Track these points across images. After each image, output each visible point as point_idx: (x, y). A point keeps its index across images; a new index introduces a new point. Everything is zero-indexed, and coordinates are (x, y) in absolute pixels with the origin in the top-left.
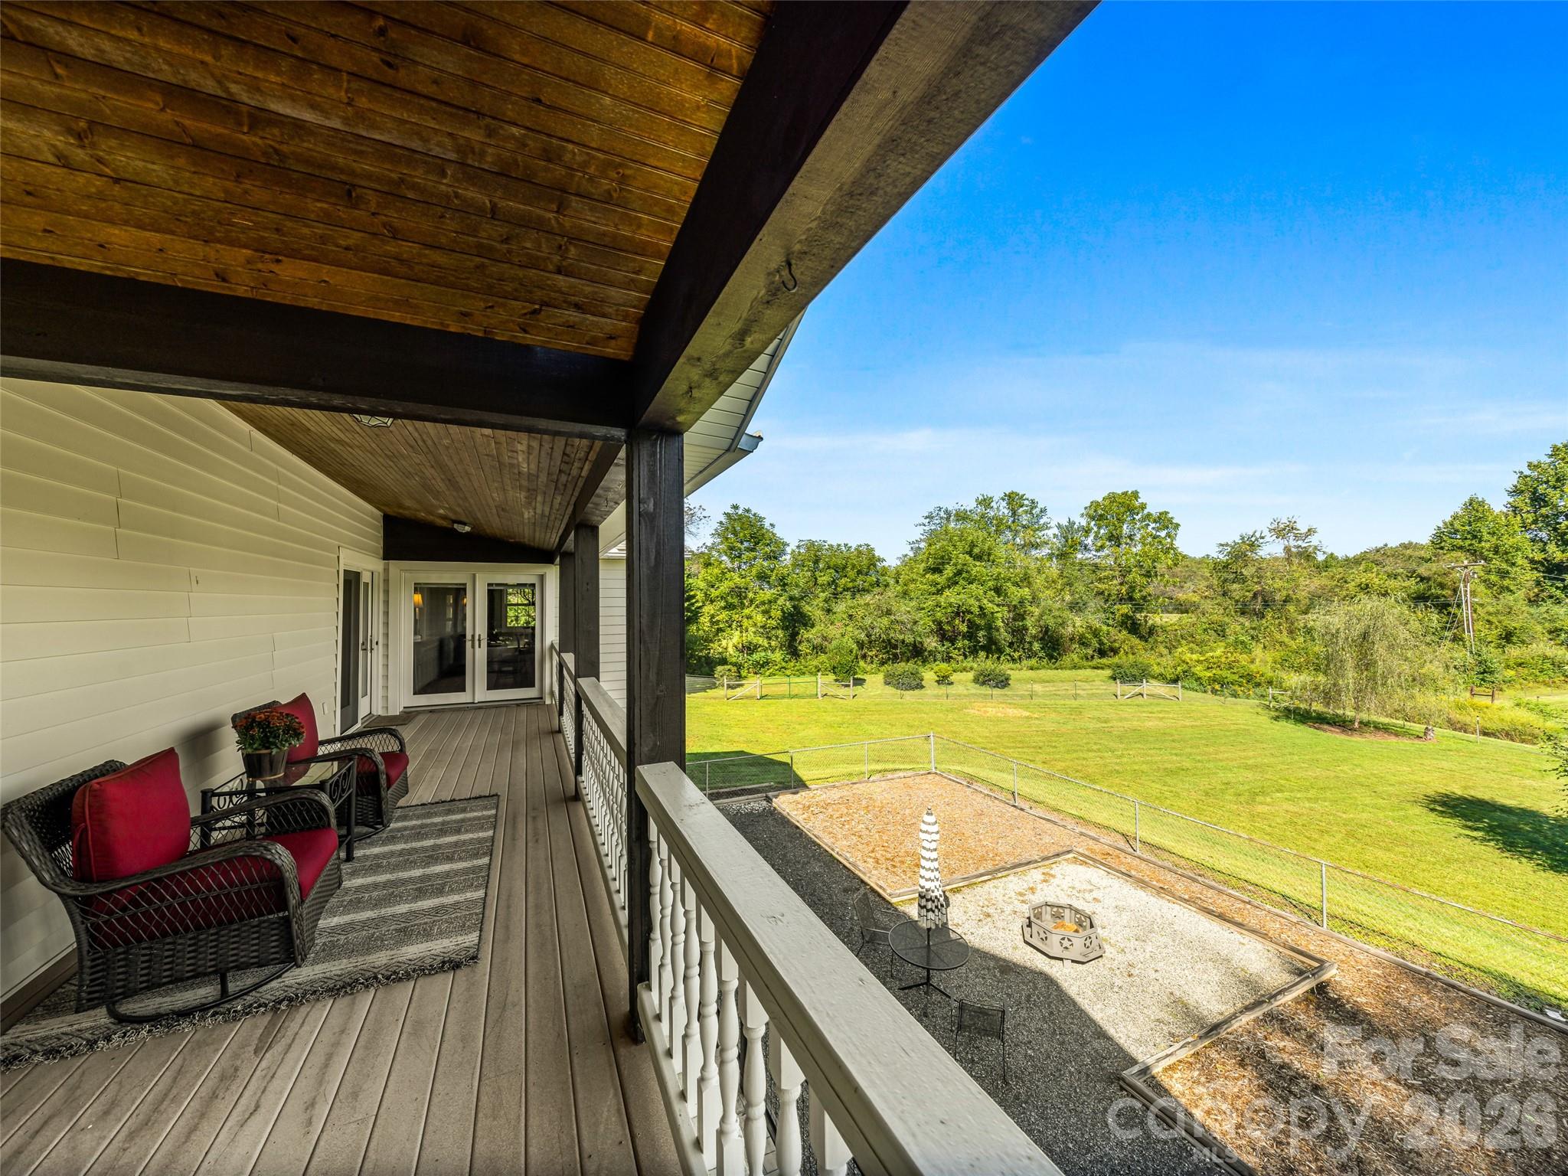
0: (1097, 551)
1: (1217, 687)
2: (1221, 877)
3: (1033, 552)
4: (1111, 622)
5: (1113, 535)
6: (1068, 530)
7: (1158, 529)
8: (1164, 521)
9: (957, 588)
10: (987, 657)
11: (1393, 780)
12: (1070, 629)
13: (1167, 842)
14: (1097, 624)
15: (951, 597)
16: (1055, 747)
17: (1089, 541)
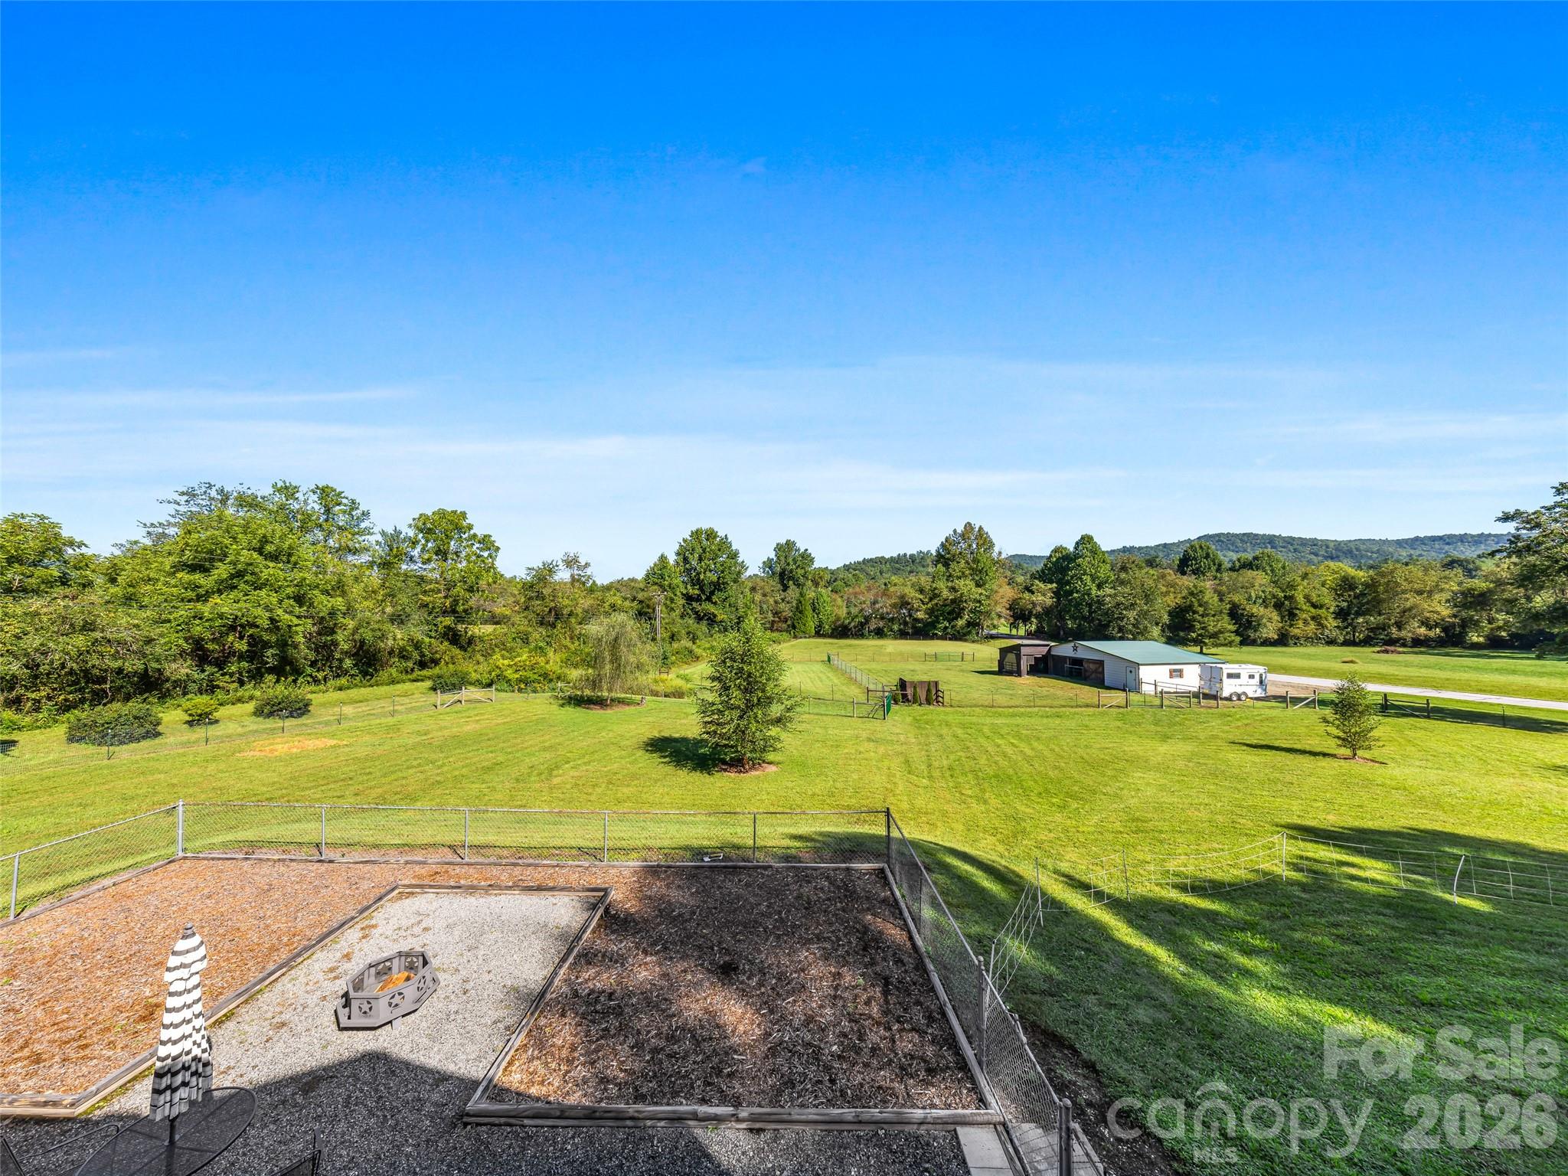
0: (424, 563)
1: (523, 686)
2: (534, 853)
3: (350, 558)
4: (433, 634)
5: (440, 550)
6: (393, 540)
7: (481, 550)
8: (487, 542)
9: (233, 595)
10: (278, 681)
11: (628, 735)
12: (390, 642)
13: (491, 838)
14: (419, 636)
15: (225, 605)
16: (370, 773)
17: (416, 553)
